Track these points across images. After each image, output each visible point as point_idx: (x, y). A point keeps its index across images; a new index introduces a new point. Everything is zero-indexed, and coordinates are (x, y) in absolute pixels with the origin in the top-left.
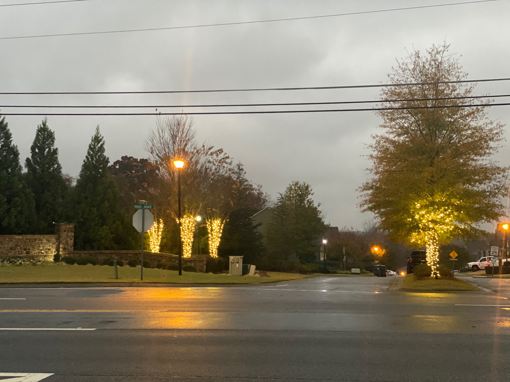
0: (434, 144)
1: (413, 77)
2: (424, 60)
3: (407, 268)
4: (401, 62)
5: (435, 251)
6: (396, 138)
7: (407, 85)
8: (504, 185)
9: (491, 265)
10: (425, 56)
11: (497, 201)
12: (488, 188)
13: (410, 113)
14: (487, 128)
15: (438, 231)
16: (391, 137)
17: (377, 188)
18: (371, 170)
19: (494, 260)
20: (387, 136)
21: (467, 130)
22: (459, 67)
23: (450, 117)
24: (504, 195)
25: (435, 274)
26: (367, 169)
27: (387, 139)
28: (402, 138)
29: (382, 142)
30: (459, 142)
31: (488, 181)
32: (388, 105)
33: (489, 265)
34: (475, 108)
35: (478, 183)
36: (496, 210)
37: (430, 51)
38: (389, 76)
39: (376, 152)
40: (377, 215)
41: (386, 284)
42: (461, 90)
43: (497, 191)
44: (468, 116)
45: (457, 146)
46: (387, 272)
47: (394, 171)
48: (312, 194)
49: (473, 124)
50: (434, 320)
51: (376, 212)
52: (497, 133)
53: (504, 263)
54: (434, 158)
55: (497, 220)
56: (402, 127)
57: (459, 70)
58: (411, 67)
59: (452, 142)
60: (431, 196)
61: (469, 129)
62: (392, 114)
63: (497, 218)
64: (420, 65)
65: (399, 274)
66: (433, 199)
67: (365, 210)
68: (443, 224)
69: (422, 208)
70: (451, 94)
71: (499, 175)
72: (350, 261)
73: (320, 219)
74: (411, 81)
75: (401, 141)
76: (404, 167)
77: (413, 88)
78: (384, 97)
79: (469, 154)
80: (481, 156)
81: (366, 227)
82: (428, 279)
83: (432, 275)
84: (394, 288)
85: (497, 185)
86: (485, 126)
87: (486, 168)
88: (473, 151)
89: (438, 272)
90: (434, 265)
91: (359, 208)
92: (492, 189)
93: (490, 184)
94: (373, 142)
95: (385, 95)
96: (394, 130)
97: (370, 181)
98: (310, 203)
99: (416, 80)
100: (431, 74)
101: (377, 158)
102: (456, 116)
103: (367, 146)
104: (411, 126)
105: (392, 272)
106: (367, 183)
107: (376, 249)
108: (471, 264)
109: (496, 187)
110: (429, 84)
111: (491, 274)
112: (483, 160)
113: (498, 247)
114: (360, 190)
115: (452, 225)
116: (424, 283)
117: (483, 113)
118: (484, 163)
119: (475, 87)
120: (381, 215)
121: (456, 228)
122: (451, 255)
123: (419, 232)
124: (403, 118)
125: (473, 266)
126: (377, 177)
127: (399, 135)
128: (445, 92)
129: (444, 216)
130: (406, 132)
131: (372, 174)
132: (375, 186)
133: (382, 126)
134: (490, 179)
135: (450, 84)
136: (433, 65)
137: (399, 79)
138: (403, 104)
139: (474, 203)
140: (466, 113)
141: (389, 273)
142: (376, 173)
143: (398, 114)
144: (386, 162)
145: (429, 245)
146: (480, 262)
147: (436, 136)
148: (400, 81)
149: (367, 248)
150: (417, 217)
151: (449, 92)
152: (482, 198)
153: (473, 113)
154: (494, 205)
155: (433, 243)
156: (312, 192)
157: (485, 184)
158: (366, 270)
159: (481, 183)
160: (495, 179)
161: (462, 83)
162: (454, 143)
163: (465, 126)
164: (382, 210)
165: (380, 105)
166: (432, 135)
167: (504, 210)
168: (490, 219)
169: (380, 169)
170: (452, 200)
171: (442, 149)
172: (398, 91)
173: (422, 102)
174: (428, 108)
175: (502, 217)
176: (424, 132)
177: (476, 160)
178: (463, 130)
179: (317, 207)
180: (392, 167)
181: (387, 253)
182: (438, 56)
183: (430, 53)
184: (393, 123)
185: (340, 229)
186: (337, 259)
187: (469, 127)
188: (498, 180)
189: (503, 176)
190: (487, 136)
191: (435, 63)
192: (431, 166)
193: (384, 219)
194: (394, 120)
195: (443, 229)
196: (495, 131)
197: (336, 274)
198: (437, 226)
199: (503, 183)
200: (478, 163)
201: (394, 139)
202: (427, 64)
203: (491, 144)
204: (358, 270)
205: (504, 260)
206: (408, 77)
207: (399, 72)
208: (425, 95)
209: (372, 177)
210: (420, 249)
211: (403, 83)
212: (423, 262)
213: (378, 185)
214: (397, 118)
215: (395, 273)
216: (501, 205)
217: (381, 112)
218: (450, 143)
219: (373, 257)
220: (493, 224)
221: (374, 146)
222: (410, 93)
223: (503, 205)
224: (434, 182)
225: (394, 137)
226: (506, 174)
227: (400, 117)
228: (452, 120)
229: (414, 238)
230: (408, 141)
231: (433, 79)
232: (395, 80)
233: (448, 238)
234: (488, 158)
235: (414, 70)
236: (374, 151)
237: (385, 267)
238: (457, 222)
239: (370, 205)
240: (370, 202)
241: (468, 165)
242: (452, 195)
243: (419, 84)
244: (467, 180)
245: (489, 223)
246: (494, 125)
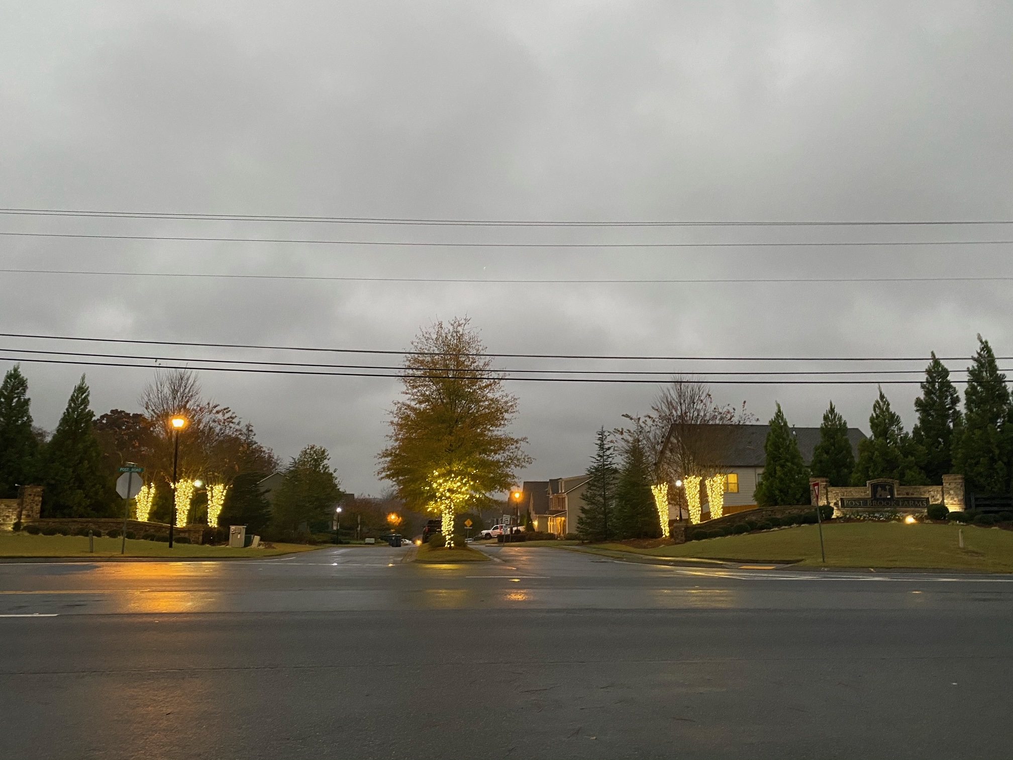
0: (454, 412)
1: (436, 347)
2: (446, 331)
3: (423, 537)
4: (424, 330)
5: (450, 521)
6: (418, 406)
7: (431, 354)
8: (516, 456)
9: (503, 533)
10: (448, 327)
11: (510, 471)
12: (502, 458)
13: (432, 382)
14: (503, 401)
15: (454, 500)
16: (413, 404)
17: (396, 455)
18: (391, 437)
19: (505, 529)
20: (408, 402)
21: (484, 401)
22: (479, 340)
23: (469, 387)
24: (516, 466)
25: (449, 544)
26: (387, 436)
27: (409, 406)
28: (423, 406)
29: (403, 409)
30: (477, 412)
31: (502, 451)
32: (410, 372)
33: (501, 533)
34: (492, 381)
35: (493, 453)
36: (509, 480)
37: (453, 322)
38: (412, 343)
39: (397, 419)
40: (394, 483)
41: (399, 555)
42: (480, 362)
43: (510, 461)
44: (486, 388)
45: (475, 416)
46: (402, 541)
47: (415, 438)
48: (329, 459)
49: (490, 395)
50: (444, 594)
51: (394, 480)
52: (511, 406)
53: (515, 531)
54: (453, 427)
55: (509, 490)
56: (423, 395)
57: (479, 344)
58: (434, 336)
59: (470, 412)
60: (449, 464)
61: (486, 400)
62: (415, 381)
63: (509, 488)
64: (443, 335)
65: (414, 543)
66: (450, 467)
67: (382, 478)
68: (460, 493)
69: (439, 477)
70: (471, 366)
71: (512, 446)
72: (365, 530)
73: (336, 486)
74: (434, 350)
75: (422, 409)
76: (424, 435)
77: (436, 357)
78: (407, 363)
79: (486, 424)
80: (496, 427)
81: (384, 494)
82: (442, 550)
83: (446, 546)
84: (408, 560)
85: (510, 456)
86: (501, 398)
87: (501, 439)
88: (489, 421)
89: (452, 542)
90: (448, 535)
91: (376, 476)
92: (505, 459)
93: (504, 455)
94: (395, 409)
95: (408, 362)
96: (416, 397)
97: (389, 448)
98: (326, 468)
99: (438, 349)
100: (452, 345)
101: (398, 424)
102: (475, 387)
103: (388, 413)
104: (432, 394)
105: (407, 541)
106: (387, 450)
107: (393, 518)
108: (484, 532)
109: (509, 458)
110: (450, 355)
111: (503, 542)
112: (498, 430)
113: (509, 516)
114: (378, 457)
115: (467, 494)
116: (439, 553)
117: (500, 386)
118: (499, 433)
119: (492, 360)
120: (399, 483)
121: (472, 497)
122: (466, 523)
123: (436, 501)
124: (425, 385)
125: (486, 534)
126: (397, 444)
127: (420, 402)
128: (466, 363)
129: (460, 485)
130: (428, 401)
131: (391, 441)
132: (394, 453)
133: (403, 393)
134: (504, 450)
135: (470, 356)
136: (454, 337)
137: (422, 348)
138: (426, 372)
139: (490, 473)
140: (484, 385)
141: (405, 542)
142: (396, 440)
143: (420, 382)
144: (406, 429)
145: (446, 514)
146: (493, 530)
147: (456, 406)
148: (423, 349)
149: (384, 516)
150: (435, 485)
151: (469, 363)
152: (496, 468)
153: (491, 385)
154: (507, 475)
155: (449, 513)
156: (328, 457)
157: (499, 454)
158: (382, 539)
159: (495, 454)
160: (509, 450)
161: (482, 357)
162: (472, 413)
163: (483, 398)
164: (400, 478)
165: (402, 373)
166: (452, 403)
167: (516, 480)
168: (503, 490)
169: (400, 436)
170: (469, 469)
171: (461, 418)
172: (421, 359)
173: (443, 371)
174: (449, 378)
175: (514, 487)
176: (445, 401)
177: (492, 430)
178: (481, 401)
179: (333, 473)
180: (412, 435)
181: (404, 521)
182: (460, 329)
183: (452, 325)
184: (415, 390)
185: (356, 496)
186: (351, 528)
187: (486, 398)
188: (511, 451)
189: (516, 448)
190: (502, 408)
191: (457, 335)
192: (450, 435)
193: (402, 487)
194: (416, 387)
195: (459, 498)
196: (510, 404)
197: (349, 545)
198: (454, 495)
199: (515, 454)
200: (496, 433)
201: (415, 406)
202: (449, 335)
203: (506, 415)
204: (372, 540)
205: (515, 529)
206: (431, 346)
207: (422, 340)
208: (447, 365)
209: (391, 444)
210: (436, 518)
211: (426, 352)
212: (438, 531)
213: (397, 452)
214: (419, 386)
215: (410, 542)
216: (513, 475)
217: (404, 379)
218: (468, 413)
219: (389, 526)
220: (506, 494)
221: (395, 412)
222: (433, 362)
223: (515, 475)
224: (452, 451)
225: (416, 404)
226: (518, 445)
227: (422, 385)
228: (471, 391)
229: (431, 507)
230: (428, 409)
231: (454, 350)
232: (418, 348)
233: (463, 507)
234: (503, 429)
235: (437, 339)
236: (395, 417)
237: (400, 536)
238: (473, 491)
239: (388, 473)
240: (389, 469)
241: (485, 435)
242: (469, 464)
243: (442, 354)
244: (483, 450)
245: (501, 493)
246: (510, 398)
